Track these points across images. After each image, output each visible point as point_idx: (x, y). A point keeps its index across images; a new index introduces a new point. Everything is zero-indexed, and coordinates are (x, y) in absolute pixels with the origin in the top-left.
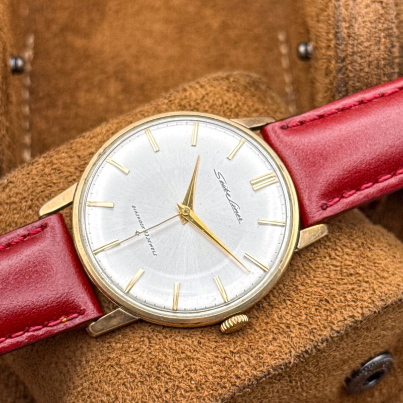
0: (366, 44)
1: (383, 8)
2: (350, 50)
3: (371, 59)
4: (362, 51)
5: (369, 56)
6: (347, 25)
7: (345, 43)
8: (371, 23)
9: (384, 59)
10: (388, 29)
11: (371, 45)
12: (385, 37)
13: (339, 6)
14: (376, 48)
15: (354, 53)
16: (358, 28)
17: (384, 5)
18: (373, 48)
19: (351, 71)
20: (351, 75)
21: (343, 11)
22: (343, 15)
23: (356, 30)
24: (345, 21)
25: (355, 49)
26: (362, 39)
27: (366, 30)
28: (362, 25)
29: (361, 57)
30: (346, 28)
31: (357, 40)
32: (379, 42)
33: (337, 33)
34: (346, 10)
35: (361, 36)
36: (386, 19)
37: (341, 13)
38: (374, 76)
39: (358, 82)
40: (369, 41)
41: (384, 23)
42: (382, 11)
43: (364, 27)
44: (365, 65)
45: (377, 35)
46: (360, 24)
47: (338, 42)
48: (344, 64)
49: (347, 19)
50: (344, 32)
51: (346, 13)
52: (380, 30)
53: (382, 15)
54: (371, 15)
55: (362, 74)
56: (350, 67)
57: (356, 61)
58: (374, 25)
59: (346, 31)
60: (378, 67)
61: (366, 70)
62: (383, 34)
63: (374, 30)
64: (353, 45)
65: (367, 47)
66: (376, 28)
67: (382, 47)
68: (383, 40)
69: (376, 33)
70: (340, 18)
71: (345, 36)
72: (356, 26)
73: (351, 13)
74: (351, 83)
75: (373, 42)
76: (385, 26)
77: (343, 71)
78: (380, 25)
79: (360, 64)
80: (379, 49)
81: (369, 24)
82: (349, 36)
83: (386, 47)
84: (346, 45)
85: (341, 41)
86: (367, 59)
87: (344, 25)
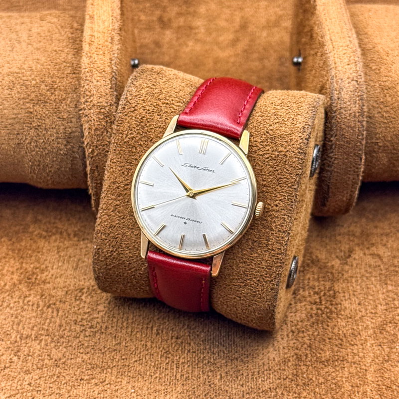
0: (348, 103)
1: (358, 84)
2: (339, 106)
3: (351, 112)
4: (346, 107)
5: (350, 110)
6: (338, 92)
7: (336, 102)
8: (351, 92)
9: (358, 112)
10: (360, 96)
11: (351, 104)
12: (359, 100)
13: (333, 82)
14: (354, 106)
15: (341, 108)
16: (344, 94)
17: (358, 82)
18: (352, 105)
19: (339, 118)
20: (339, 120)
21: (335, 85)
22: (335, 87)
23: (343, 95)
24: (336, 90)
25: (342, 106)
26: (346, 100)
27: (348, 95)
28: (346, 93)
29: (346, 111)
30: (337, 94)
31: (343, 101)
32: (356, 102)
33: (331, 97)
34: (337, 84)
35: (346, 98)
36: (359, 90)
37: (334, 86)
38: (353, 122)
39: (344, 125)
40: (350, 102)
41: (358, 92)
42: (357, 86)
43: (347, 94)
44: (348, 115)
45: (354, 98)
46: (344, 92)
47: (332, 102)
48: (335, 114)
49: (337, 89)
50: (336, 97)
51: (337, 86)
52: (356, 96)
53: (357, 88)
54: (351, 87)
55: (346, 120)
56: (339, 116)
57: (342, 113)
58: (353, 93)
59: (337, 96)
60: (355, 116)
61: (348, 118)
62: (358, 98)
63: (352, 96)
64: (341, 103)
65: (349, 105)
66: (354, 95)
67: (357, 106)
68: (358, 102)
69: (353, 97)
70: (334, 89)
71: (336, 98)
72: (343, 93)
73: (340, 86)
74: (339, 125)
75: (353, 102)
76: (359, 94)
77: (335, 118)
78: (356, 93)
79: (345, 115)
80: (355, 107)
81: (350, 93)
82: (338, 99)
83: (360, 105)
84: (337, 103)
85: (334, 102)
86: (349, 112)
87: (336, 92)
